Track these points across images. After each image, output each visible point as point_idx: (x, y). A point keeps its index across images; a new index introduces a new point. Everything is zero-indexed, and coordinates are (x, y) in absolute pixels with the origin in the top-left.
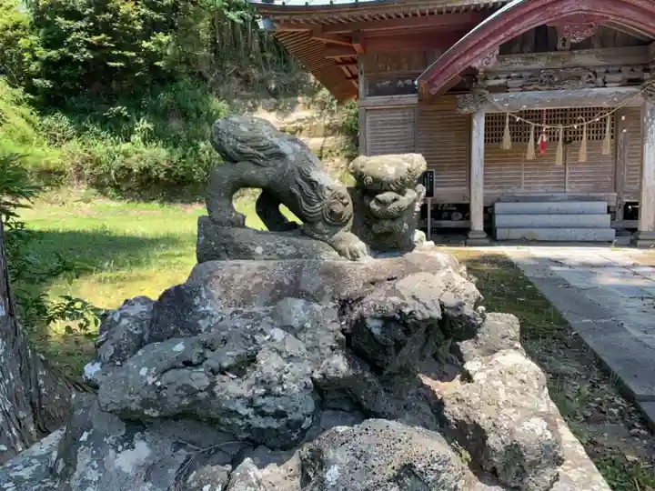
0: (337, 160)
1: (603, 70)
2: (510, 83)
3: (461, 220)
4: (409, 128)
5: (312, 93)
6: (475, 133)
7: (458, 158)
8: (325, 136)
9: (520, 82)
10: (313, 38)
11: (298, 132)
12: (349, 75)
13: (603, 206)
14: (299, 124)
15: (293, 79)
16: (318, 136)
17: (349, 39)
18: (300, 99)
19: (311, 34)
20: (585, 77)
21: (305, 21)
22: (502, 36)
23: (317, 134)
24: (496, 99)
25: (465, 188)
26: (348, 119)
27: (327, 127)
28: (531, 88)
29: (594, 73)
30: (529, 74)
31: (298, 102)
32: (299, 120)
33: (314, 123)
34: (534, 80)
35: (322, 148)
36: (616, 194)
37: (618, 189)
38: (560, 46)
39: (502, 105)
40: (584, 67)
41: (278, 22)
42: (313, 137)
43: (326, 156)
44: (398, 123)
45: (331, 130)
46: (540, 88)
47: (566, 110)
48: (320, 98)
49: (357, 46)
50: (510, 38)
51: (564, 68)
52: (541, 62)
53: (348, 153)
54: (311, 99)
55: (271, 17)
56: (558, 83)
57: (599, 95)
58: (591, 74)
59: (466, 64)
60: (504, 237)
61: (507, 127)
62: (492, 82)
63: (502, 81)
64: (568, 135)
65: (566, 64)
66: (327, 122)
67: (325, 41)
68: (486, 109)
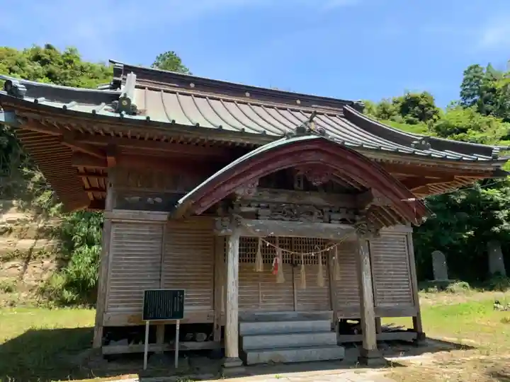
0: (47, 262)
1: (328, 209)
2: (261, 211)
3: (206, 341)
4: (156, 244)
5: (28, 197)
6: (230, 255)
7: (203, 276)
8: (37, 238)
9: (268, 211)
10: (63, 143)
11: (7, 233)
12: (87, 186)
13: (327, 324)
14: (9, 225)
15: (10, 184)
16: (30, 238)
17: (104, 152)
18: (14, 202)
19: (60, 139)
20: (316, 213)
21: (59, 125)
22: (261, 171)
23: (28, 236)
24: (249, 224)
25: (209, 307)
26: (63, 225)
27: (40, 230)
28: (276, 217)
29: (322, 210)
30: (274, 205)
31: (13, 206)
32: (9, 222)
33: (27, 225)
34: (278, 212)
35: (31, 249)
36: (332, 312)
37: (333, 308)
38: (296, 186)
39: (254, 230)
40: (314, 206)
41: (25, 119)
42: (23, 238)
43: (35, 258)
44: (144, 237)
45: (44, 233)
46: (284, 218)
47: (291, 238)
48: (37, 204)
49: (111, 159)
50: (267, 174)
51: (300, 205)
52: (283, 198)
53: (60, 256)
54: (25, 203)
55: (16, 112)
56: (296, 216)
57: (327, 229)
58: (320, 211)
59: (230, 190)
60: (253, 362)
61: (259, 250)
62: (245, 209)
63: (253, 209)
64: (294, 260)
65: (302, 201)
66: (40, 225)
67: (75, 148)
68: (239, 233)
